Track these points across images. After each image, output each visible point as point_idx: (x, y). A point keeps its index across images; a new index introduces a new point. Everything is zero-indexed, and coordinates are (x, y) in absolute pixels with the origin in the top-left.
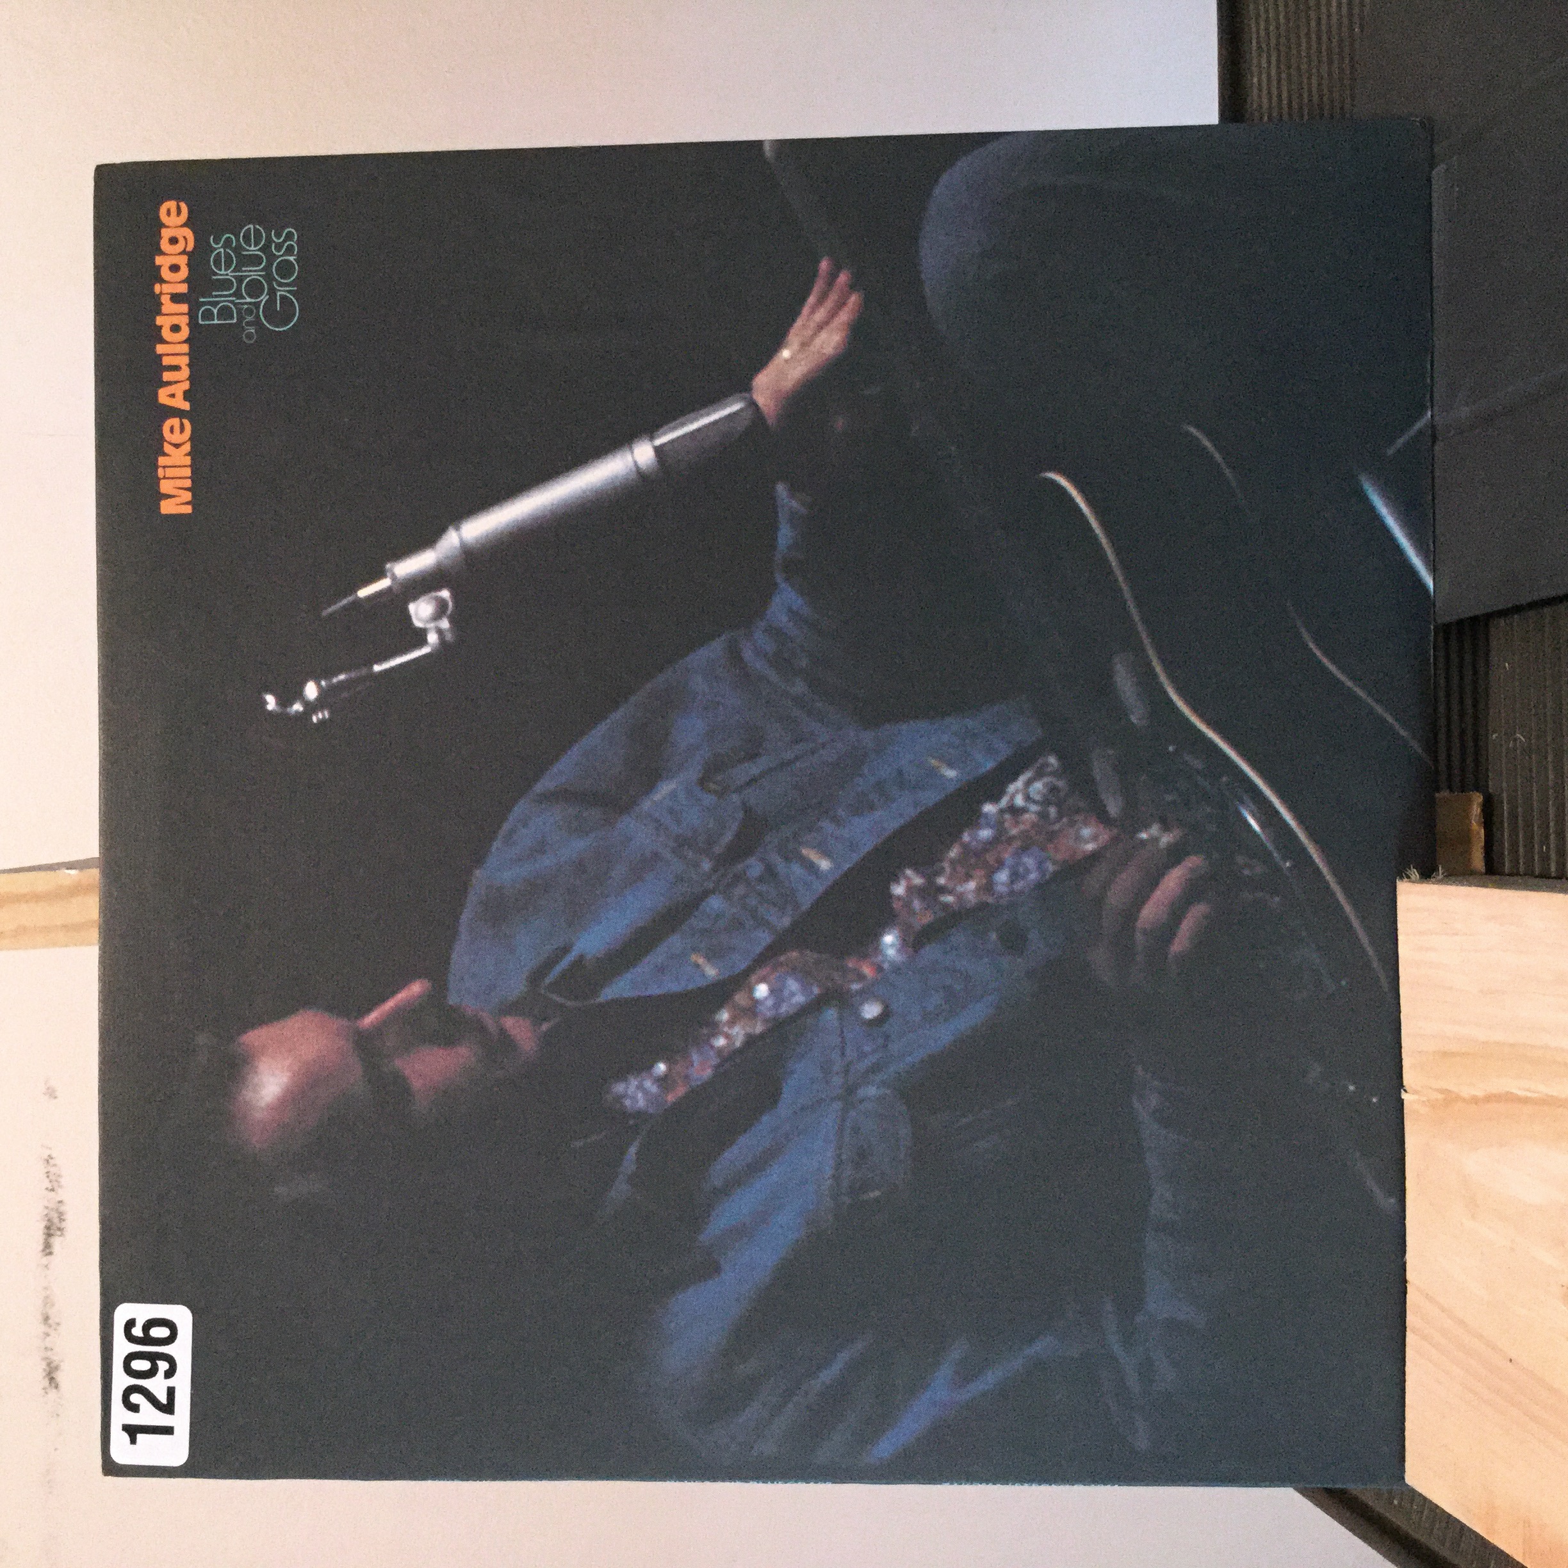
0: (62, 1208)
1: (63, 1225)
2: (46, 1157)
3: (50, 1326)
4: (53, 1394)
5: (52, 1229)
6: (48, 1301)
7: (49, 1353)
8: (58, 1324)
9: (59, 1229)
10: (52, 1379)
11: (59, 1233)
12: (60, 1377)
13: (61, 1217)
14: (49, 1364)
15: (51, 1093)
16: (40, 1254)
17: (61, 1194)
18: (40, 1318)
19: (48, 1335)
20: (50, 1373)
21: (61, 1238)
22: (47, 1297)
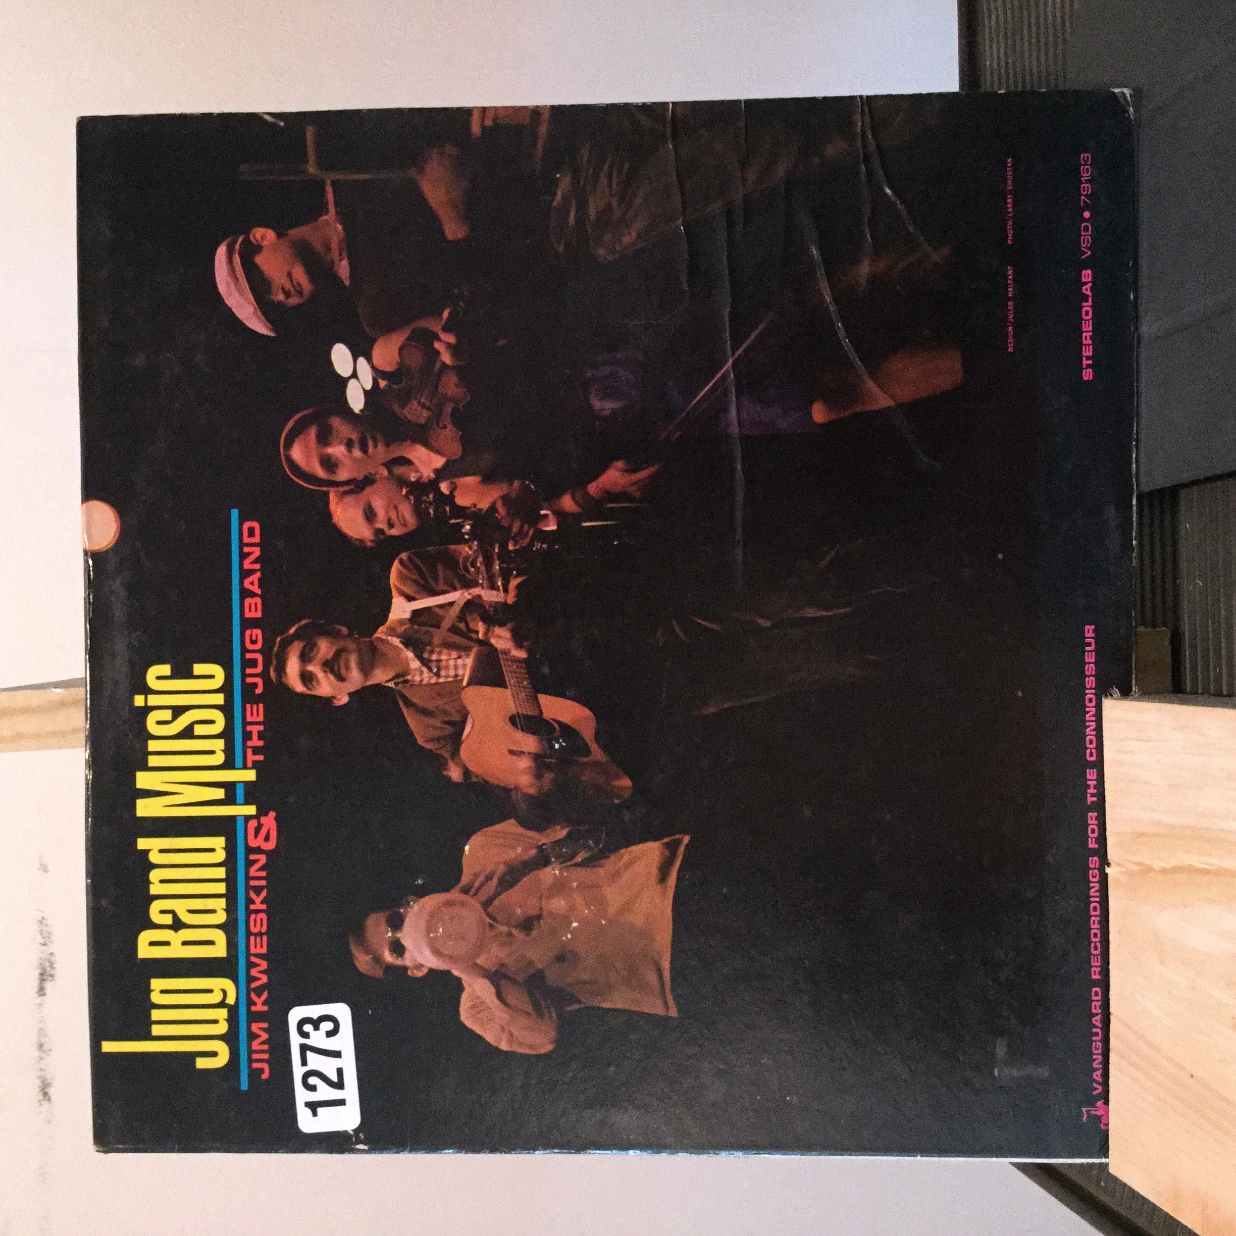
0: (53, 959)
1: (52, 972)
2: (40, 919)
3: (44, 1052)
4: (46, 1105)
5: (45, 976)
6: (42, 1032)
7: (42, 1073)
8: (50, 1050)
9: (51, 976)
10: (45, 1094)
11: (51, 978)
12: (52, 1091)
13: (52, 965)
14: (42, 1082)
15: (44, 869)
16: (36, 995)
17: (53, 948)
18: (36, 1045)
19: (41, 1058)
20: (43, 1089)
21: (53, 982)
22: (41, 1029)
